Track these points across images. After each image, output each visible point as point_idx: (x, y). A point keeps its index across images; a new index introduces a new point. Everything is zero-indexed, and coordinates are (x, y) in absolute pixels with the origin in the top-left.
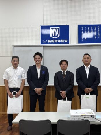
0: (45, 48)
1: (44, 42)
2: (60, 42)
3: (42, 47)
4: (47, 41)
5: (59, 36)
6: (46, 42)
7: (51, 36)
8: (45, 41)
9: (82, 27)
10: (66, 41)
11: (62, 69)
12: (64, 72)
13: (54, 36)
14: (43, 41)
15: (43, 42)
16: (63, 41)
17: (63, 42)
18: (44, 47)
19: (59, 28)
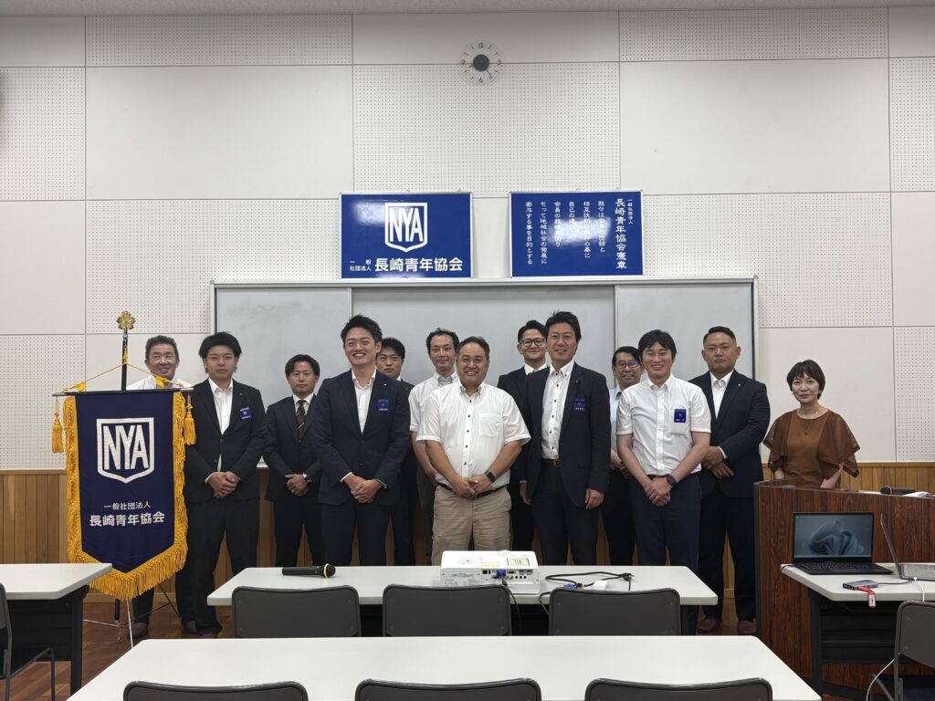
0: (359, 294)
1: (358, 268)
2: (427, 268)
3: (349, 293)
4: (368, 262)
5: (426, 242)
6: (364, 268)
7: (387, 243)
8: (363, 263)
9: (529, 204)
10: (457, 264)
11: (295, 392)
12: (301, 403)
13: (400, 239)
14: (354, 265)
15: (351, 268)
16: (441, 264)
17: (445, 268)
18: (355, 289)
19: (425, 205)
